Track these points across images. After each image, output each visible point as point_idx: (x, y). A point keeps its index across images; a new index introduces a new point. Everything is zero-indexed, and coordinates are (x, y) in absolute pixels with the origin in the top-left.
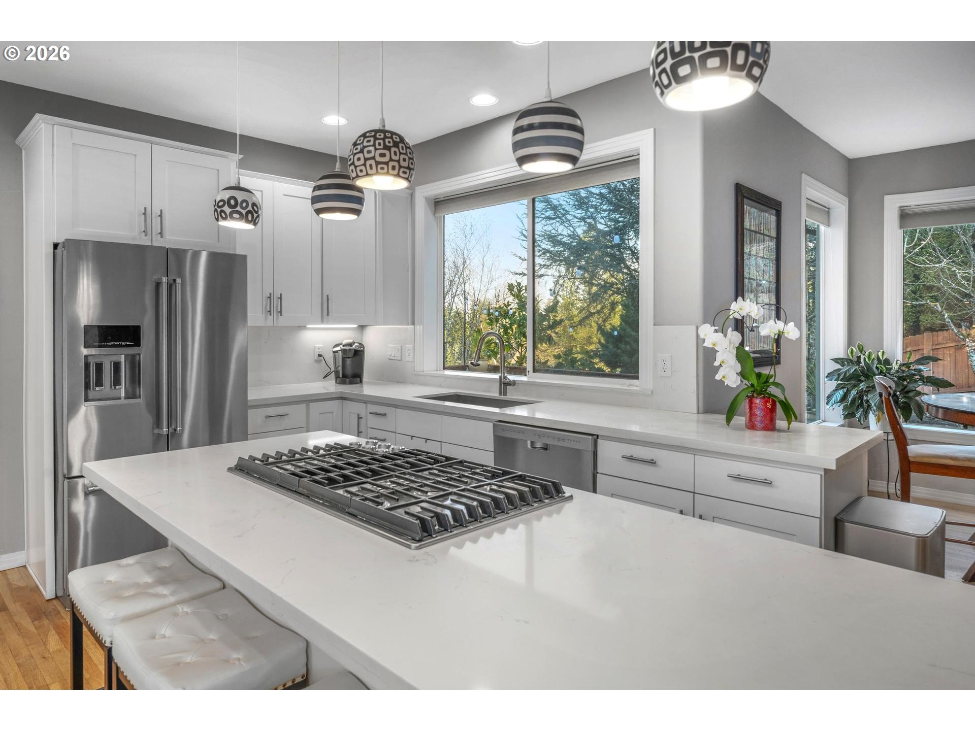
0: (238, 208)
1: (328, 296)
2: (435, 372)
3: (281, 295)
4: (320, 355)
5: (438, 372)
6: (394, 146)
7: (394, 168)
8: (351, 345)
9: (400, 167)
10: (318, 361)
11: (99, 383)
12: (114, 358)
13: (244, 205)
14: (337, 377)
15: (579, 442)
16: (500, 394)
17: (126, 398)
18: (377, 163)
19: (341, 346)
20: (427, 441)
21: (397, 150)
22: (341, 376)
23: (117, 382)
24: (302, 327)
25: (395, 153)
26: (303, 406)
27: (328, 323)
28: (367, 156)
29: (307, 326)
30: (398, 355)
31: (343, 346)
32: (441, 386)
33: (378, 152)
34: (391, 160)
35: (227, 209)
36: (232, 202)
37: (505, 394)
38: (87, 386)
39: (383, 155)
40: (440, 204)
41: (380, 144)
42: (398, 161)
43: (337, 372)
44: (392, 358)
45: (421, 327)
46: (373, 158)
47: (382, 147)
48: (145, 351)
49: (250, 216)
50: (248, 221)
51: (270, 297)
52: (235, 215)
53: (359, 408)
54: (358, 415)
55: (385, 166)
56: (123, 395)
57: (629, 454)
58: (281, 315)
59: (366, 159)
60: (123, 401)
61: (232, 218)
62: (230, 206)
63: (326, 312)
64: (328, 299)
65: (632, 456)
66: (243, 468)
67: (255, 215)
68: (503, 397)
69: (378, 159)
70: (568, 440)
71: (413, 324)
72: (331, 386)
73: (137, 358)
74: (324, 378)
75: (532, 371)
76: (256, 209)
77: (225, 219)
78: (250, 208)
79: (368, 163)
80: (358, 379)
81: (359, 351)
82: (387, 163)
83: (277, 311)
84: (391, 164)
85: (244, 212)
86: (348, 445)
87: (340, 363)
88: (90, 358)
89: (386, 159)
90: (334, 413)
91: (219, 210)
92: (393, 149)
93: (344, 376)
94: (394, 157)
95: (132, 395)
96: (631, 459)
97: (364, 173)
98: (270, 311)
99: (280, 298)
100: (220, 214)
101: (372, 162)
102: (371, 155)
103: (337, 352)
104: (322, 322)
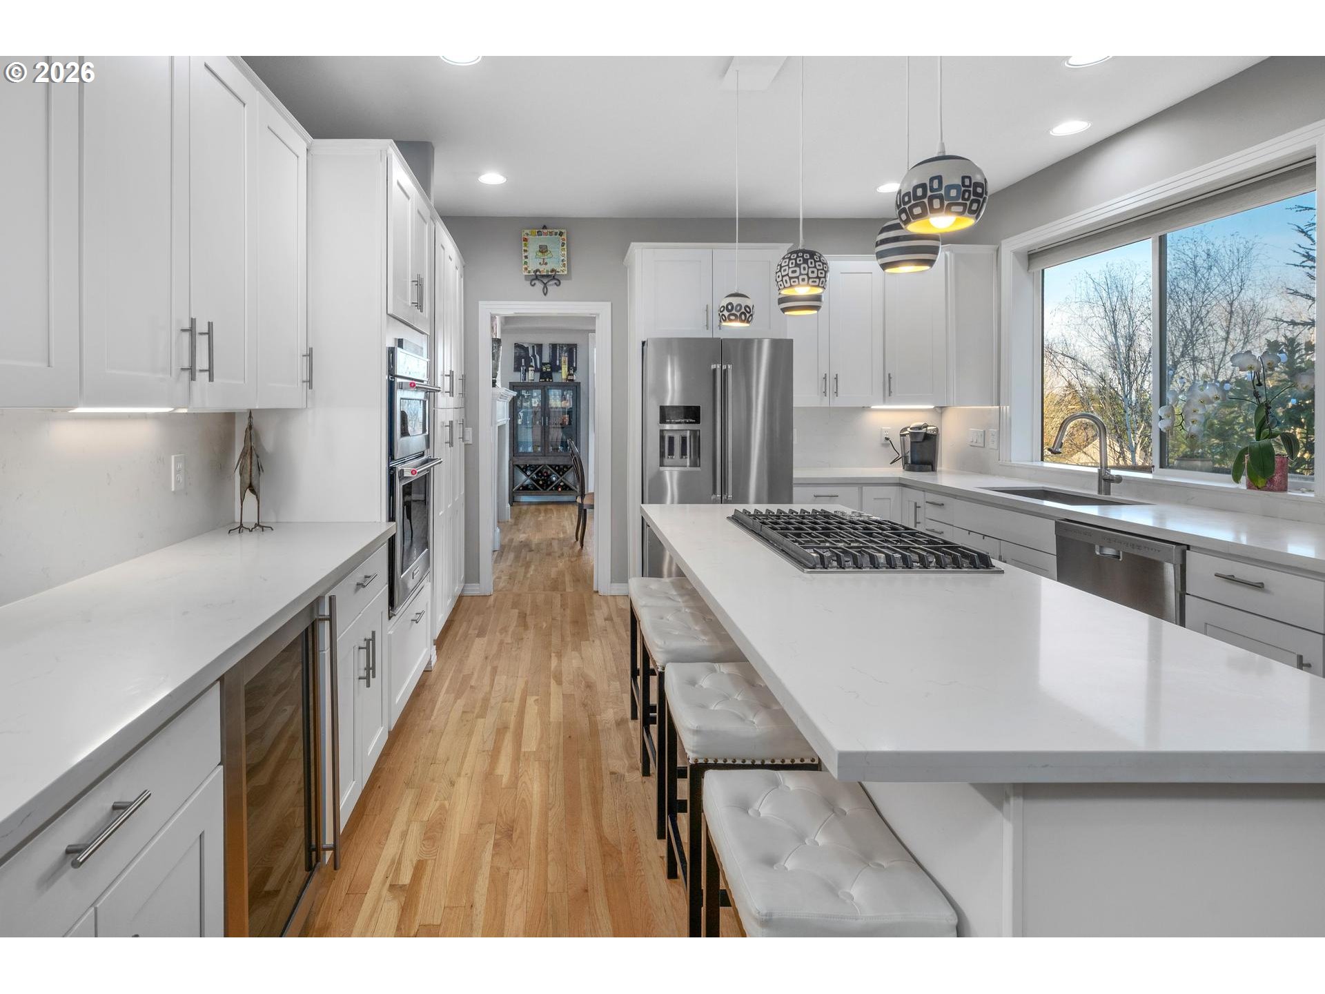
0: (734, 312)
1: (889, 375)
2: (1030, 463)
3: (837, 375)
4: (887, 439)
5: (1035, 464)
6: (804, 263)
7: (803, 280)
8: (920, 428)
9: (809, 278)
10: (885, 445)
11: (671, 453)
12: (683, 434)
13: (738, 308)
14: (906, 463)
15: (1159, 551)
16: (1100, 492)
17: (690, 466)
18: (790, 278)
19: (909, 429)
20: (971, 533)
21: (806, 266)
22: (909, 462)
23: (683, 453)
24: (865, 409)
25: (804, 269)
26: (855, 489)
27: (890, 403)
28: (783, 274)
29: (872, 407)
30: (981, 440)
31: (911, 429)
32: (1030, 479)
33: (791, 270)
34: (801, 274)
35: (726, 313)
36: (730, 307)
37: (1108, 493)
38: (662, 455)
39: (794, 272)
40: (1035, 257)
41: (792, 263)
42: (807, 274)
43: (905, 457)
44: (974, 444)
45: (1008, 407)
46: (788, 275)
47: (794, 265)
48: (704, 427)
49: (743, 317)
50: (743, 321)
51: (825, 378)
52: (732, 317)
53: (919, 497)
54: (916, 503)
55: (796, 280)
56: (688, 464)
57: (1226, 573)
58: (837, 396)
59: (783, 276)
60: (688, 469)
61: (731, 320)
62: (728, 310)
63: (888, 390)
64: (890, 378)
65: (1233, 576)
66: (736, 519)
67: (748, 315)
68: (1103, 497)
69: (791, 275)
70: (1145, 547)
71: (999, 404)
72: (898, 471)
73: (698, 433)
74: (891, 463)
75: (1158, 466)
76: (748, 310)
77: (725, 321)
78: (743, 310)
79: (784, 279)
80: (930, 467)
81: (931, 435)
82: (797, 277)
83: (833, 390)
84: (801, 278)
85: (738, 314)
86: (833, 512)
87: (908, 448)
88: (665, 432)
89: (797, 274)
90: (892, 500)
91: (721, 314)
92: (802, 266)
93: (913, 462)
94: (803, 272)
95: (695, 464)
96: (1231, 579)
97: (783, 286)
98: (825, 392)
99: (836, 378)
100: (723, 319)
101: (787, 278)
102: (786, 273)
103: (905, 435)
104: (884, 402)
